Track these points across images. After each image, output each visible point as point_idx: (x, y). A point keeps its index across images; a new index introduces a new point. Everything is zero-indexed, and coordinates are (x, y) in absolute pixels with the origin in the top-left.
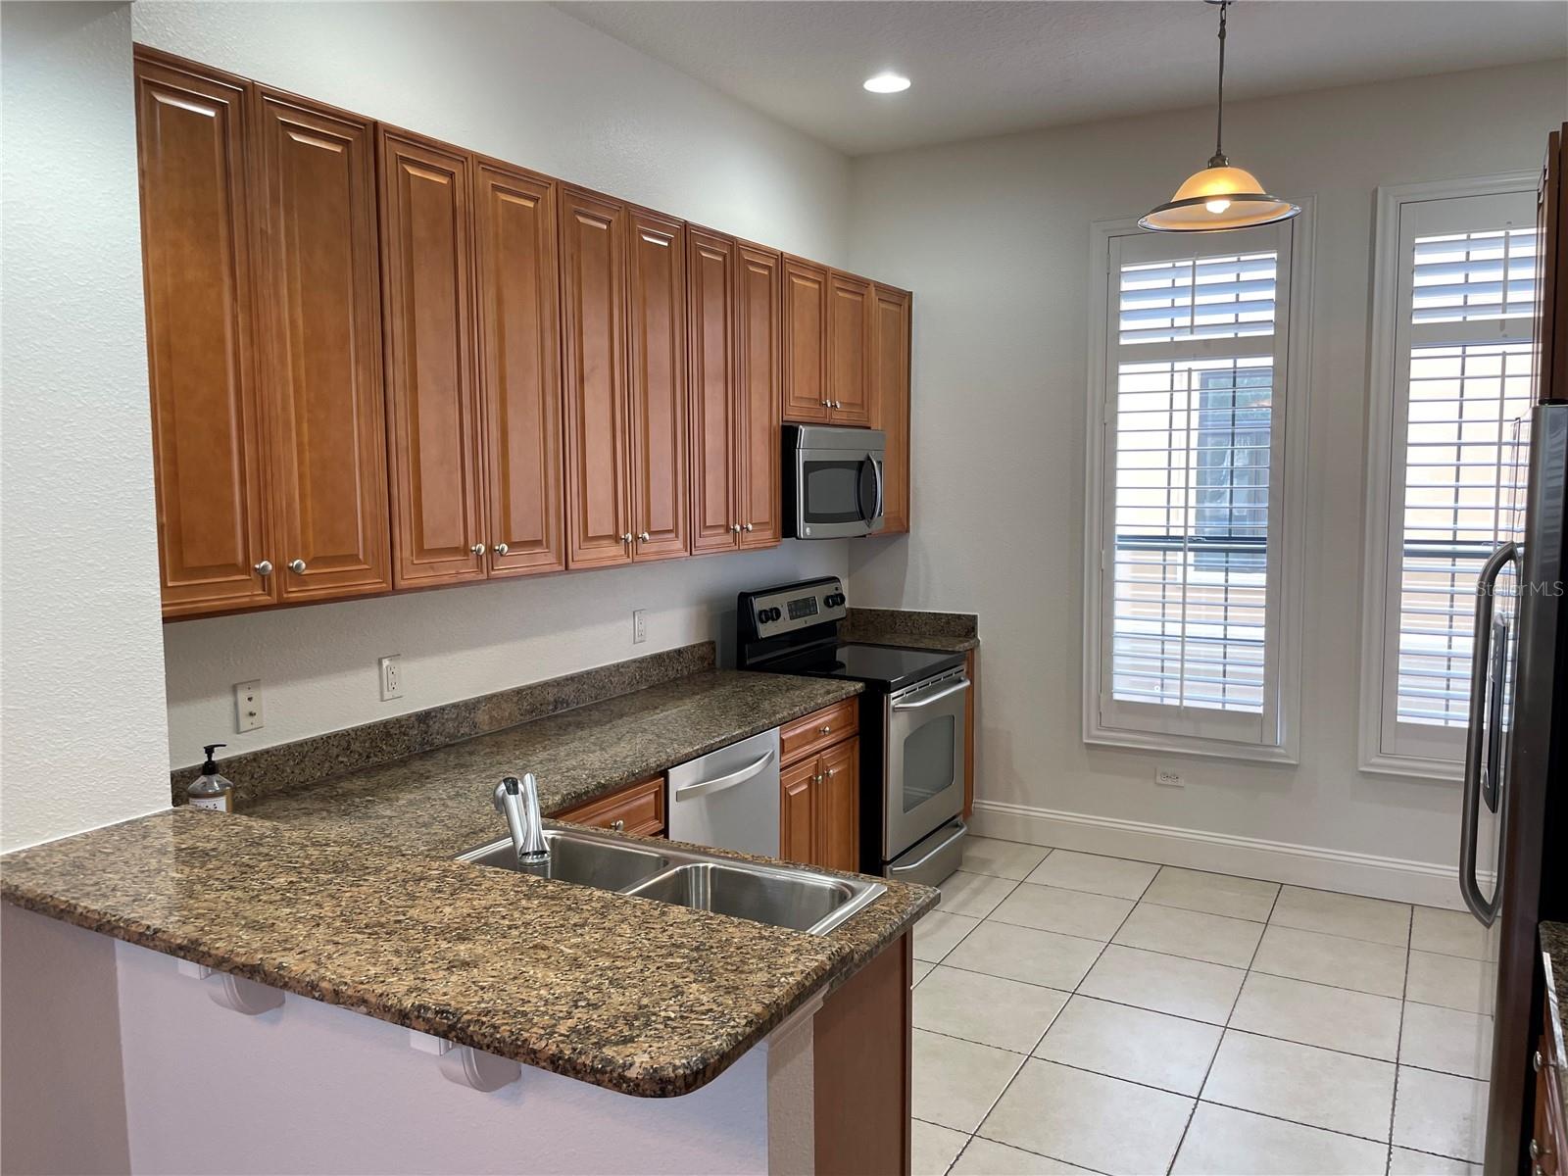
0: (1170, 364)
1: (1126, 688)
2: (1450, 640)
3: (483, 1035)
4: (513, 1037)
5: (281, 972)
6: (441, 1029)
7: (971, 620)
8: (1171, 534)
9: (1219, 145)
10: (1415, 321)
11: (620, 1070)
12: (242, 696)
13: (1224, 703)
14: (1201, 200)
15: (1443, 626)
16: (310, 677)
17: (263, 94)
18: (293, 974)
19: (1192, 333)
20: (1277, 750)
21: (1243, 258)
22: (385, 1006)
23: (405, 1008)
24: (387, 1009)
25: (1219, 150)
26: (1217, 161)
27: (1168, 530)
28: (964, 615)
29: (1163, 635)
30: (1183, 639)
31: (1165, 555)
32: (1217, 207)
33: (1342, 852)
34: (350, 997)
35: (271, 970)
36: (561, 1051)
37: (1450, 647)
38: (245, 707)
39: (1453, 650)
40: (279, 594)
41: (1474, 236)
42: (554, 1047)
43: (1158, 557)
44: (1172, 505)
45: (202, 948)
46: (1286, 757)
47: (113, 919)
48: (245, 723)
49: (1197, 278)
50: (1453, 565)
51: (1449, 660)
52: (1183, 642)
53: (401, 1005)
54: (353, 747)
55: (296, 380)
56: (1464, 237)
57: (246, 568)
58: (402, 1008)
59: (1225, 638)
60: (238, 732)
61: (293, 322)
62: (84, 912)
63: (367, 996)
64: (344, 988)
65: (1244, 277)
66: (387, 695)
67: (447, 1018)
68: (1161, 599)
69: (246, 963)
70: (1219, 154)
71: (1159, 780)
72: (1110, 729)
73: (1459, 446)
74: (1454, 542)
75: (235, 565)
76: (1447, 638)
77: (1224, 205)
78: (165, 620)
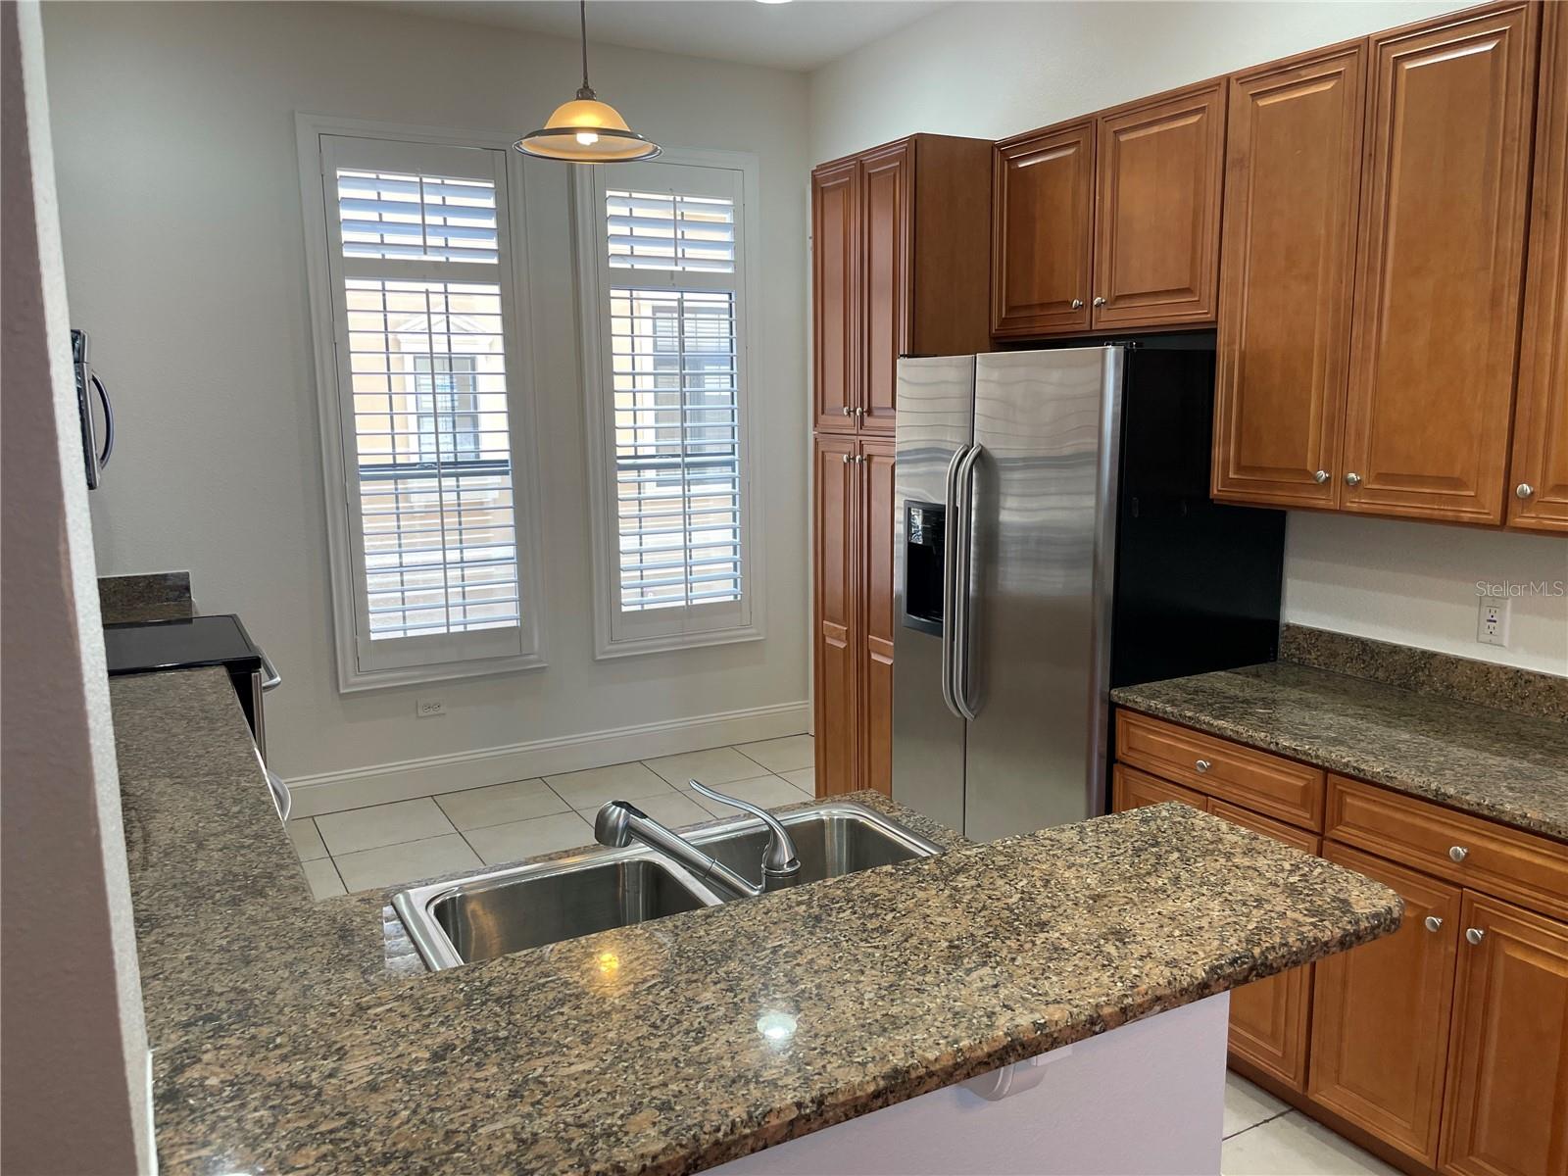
0: (380, 283)
1: (383, 626)
2: (641, 538)
3: (1283, 956)
4: (1305, 942)
5: (1047, 1031)
6: (1241, 977)
7: (183, 579)
8: (398, 462)
9: (586, 78)
10: (612, 265)
11: (1389, 916)
13: (465, 625)
14: (571, 131)
15: (634, 528)
18: (1062, 1025)
19: (425, 253)
20: (532, 657)
21: (446, 182)
22: (1182, 990)
23: (1203, 978)
24: (1184, 991)
25: (586, 83)
26: (586, 94)
27: (394, 458)
28: (172, 575)
29: (401, 566)
30: (445, 566)
31: (396, 483)
32: (586, 139)
33: (573, 736)
34: (1140, 1005)
35: (1033, 1036)
36: (1344, 929)
37: (641, 544)
39: (643, 547)
41: (634, 195)
42: (1337, 930)
43: (389, 486)
44: (396, 431)
45: (913, 1075)
46: (541, 661)
47: (720, 1135)
49: (425, 196)
50: (639, 476)
51: (641, 555)
52: (445, 569)
53: (1197, 978)
56: (627, 194)
58: (1200, 980)
59: (462, 561)
62: (648, 1163)
63: (1158, 993)
64: (1129, 1000)
65: (450, 201)
67: (1244, 963)
68: (396, 530)
69: (991, 1050)
70: (586, 86)
71: (421, 713)
72: (369, 672)
73: (634, 375)
74: (636, 457)
76: (638, 537)
77: (593, 138)
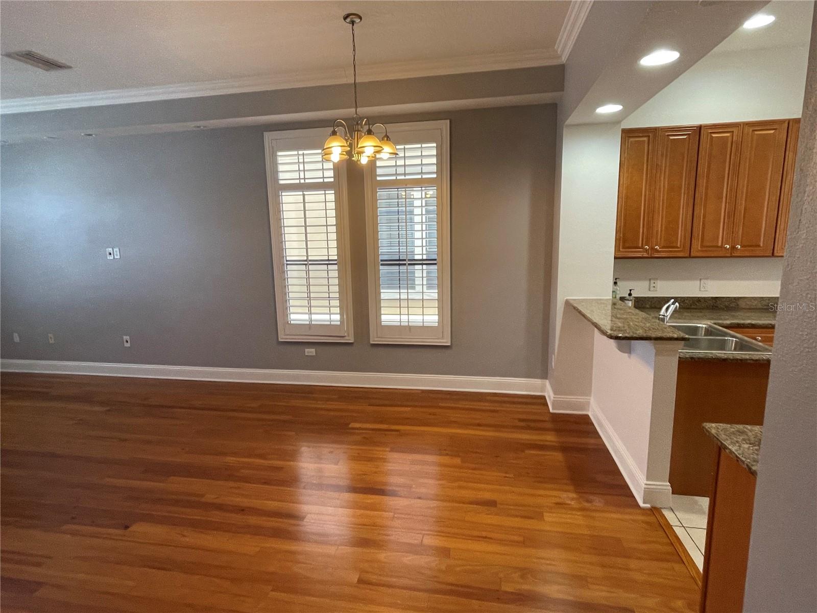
12: (652, 282)
16: (673, 280)
17: (661, 129)
38: (652, 285)
40: (651, 254)
48: (652, 289)
54: (686, 301)
55: (663, 200)
57: (642, 247)
60: (650, 290)
61: (664, 186)
66: (702, 289)
75: (639, 247)
78: (615, 258)
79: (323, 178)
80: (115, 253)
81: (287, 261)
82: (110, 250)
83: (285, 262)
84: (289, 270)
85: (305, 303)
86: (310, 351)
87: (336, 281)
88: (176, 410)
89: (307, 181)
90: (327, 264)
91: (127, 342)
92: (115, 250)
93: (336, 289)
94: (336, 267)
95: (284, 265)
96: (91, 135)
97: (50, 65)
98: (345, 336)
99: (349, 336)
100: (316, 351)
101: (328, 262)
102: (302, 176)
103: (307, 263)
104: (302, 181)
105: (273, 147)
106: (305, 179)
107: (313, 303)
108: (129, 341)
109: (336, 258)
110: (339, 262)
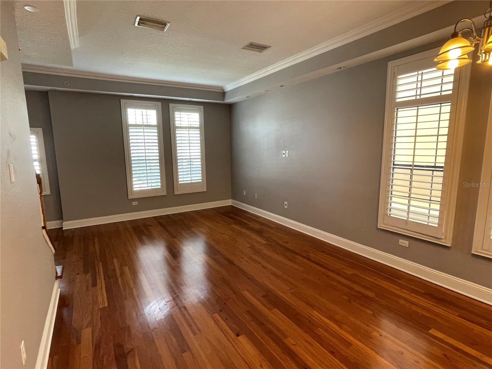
79: (441, 91)
80: (286, 154)
81: (394, 165)
82: (284, 152)
83: (392, 166)
84: (395, 173)
85: (406, 202)
86: (404, 243)
87: (440, 187)
88: (298, 257)
89: (422, 97)
90: (433, 171)
91: (286, 205)
92: (287, 152)
93: (439, 194)
94: (441, 174)
95: (390, 168)
96: (283, 86)
97: (261, 48)
98: (442, 239)
99: (446, 239)
100: (409, 243)
101: (434, 168)
102: (418, 93)
103: (412, 167)
104: (418, 97)
105: (394, 73)
106: (420, 95)
107: (412, 203)
108: (287, 205)
109: (443, 165)
110: (446, 169)
